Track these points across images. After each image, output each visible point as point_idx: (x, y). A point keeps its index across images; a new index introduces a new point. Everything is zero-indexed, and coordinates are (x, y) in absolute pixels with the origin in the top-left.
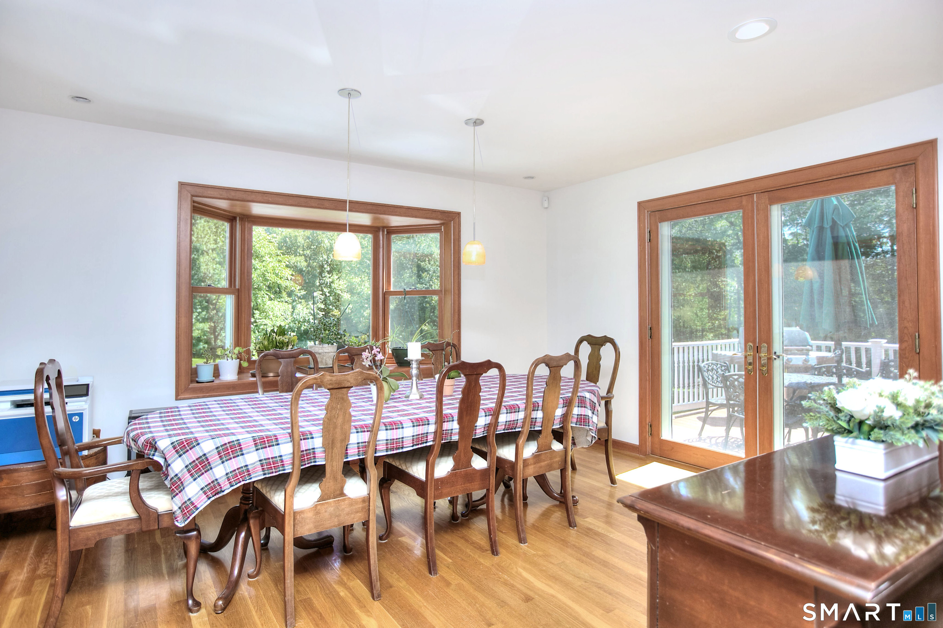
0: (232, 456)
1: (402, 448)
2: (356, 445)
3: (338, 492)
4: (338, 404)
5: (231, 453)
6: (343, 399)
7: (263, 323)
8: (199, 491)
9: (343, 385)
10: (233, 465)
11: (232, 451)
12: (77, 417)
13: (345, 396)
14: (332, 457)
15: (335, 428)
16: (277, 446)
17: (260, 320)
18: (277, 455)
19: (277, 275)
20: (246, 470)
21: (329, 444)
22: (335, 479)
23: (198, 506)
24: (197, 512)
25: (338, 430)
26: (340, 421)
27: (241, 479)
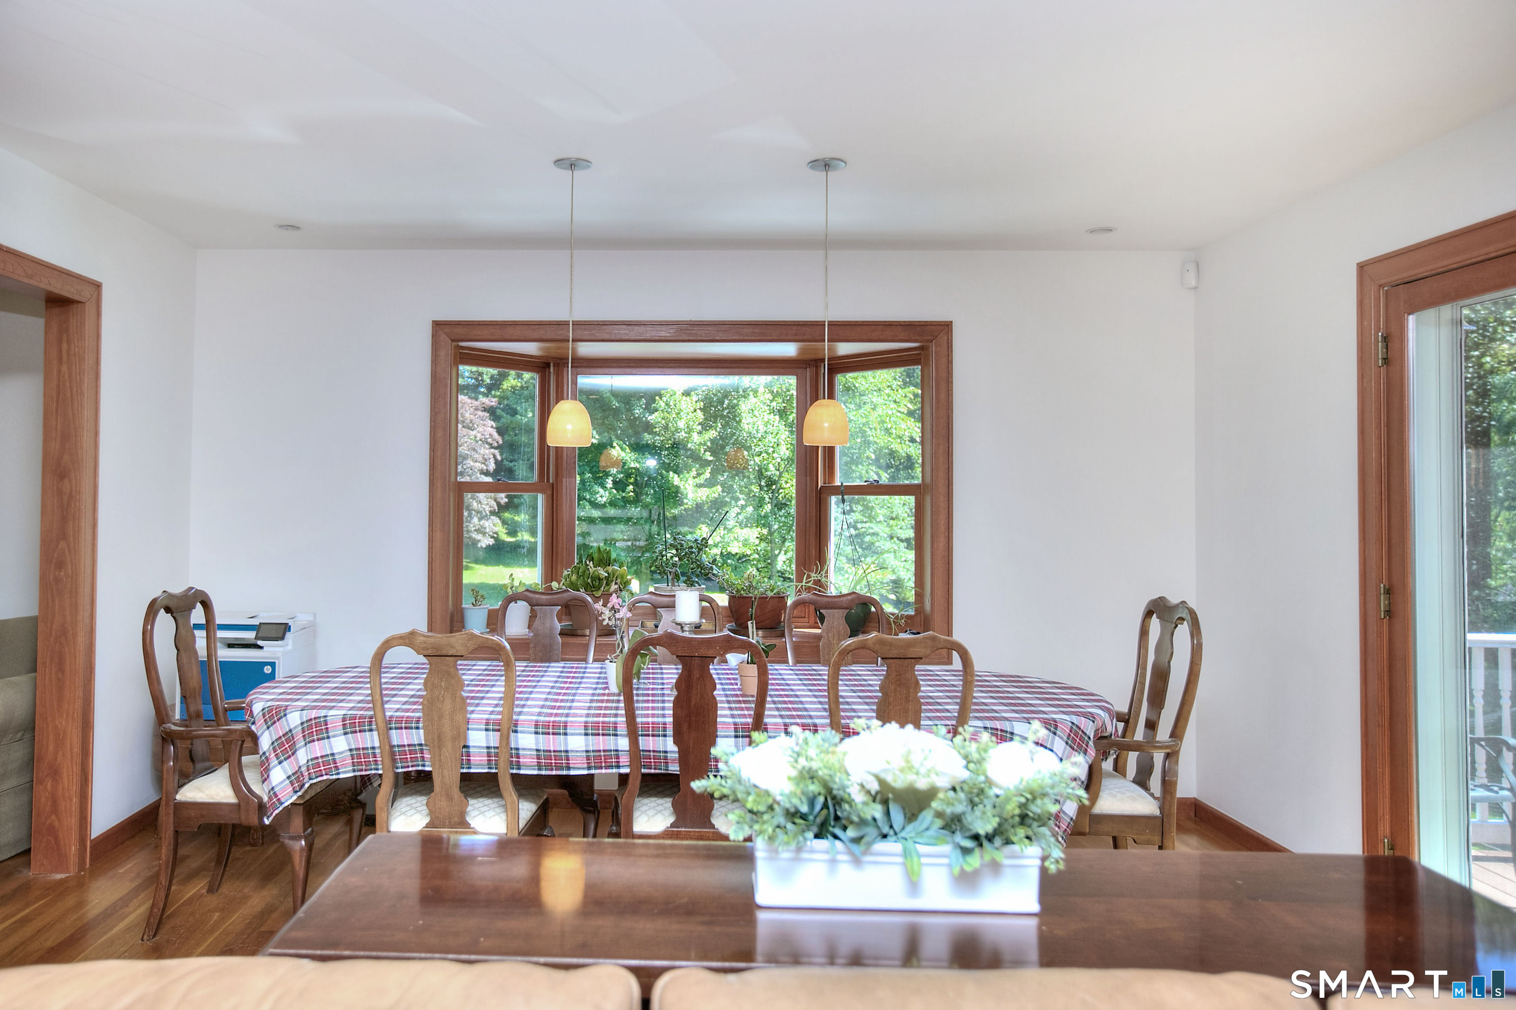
0: (315, 737)
1: (569, 768)
2: (485, 750)
3: (456, 819)
4: (442, 680)
5: (315, 733)
6: (449, 673)
7: (871, 531)
8: (285, 780)
9: (444, 653)
10: (316, 750)
11: (316, 731)
12: (269, 667)
13: (452, 670)
14: (440, 761)
15: (441, 717)
16: (370, 733)
17: (864, 525)
18: (369, 746)
19: (888, 431)
20: (330, 761)
21: (434, 740)
22: (450, 798)
23: (283, 800)
24: (281, 808)
25: (446, 721)
26: (447, 706)
27: (324, 772)
